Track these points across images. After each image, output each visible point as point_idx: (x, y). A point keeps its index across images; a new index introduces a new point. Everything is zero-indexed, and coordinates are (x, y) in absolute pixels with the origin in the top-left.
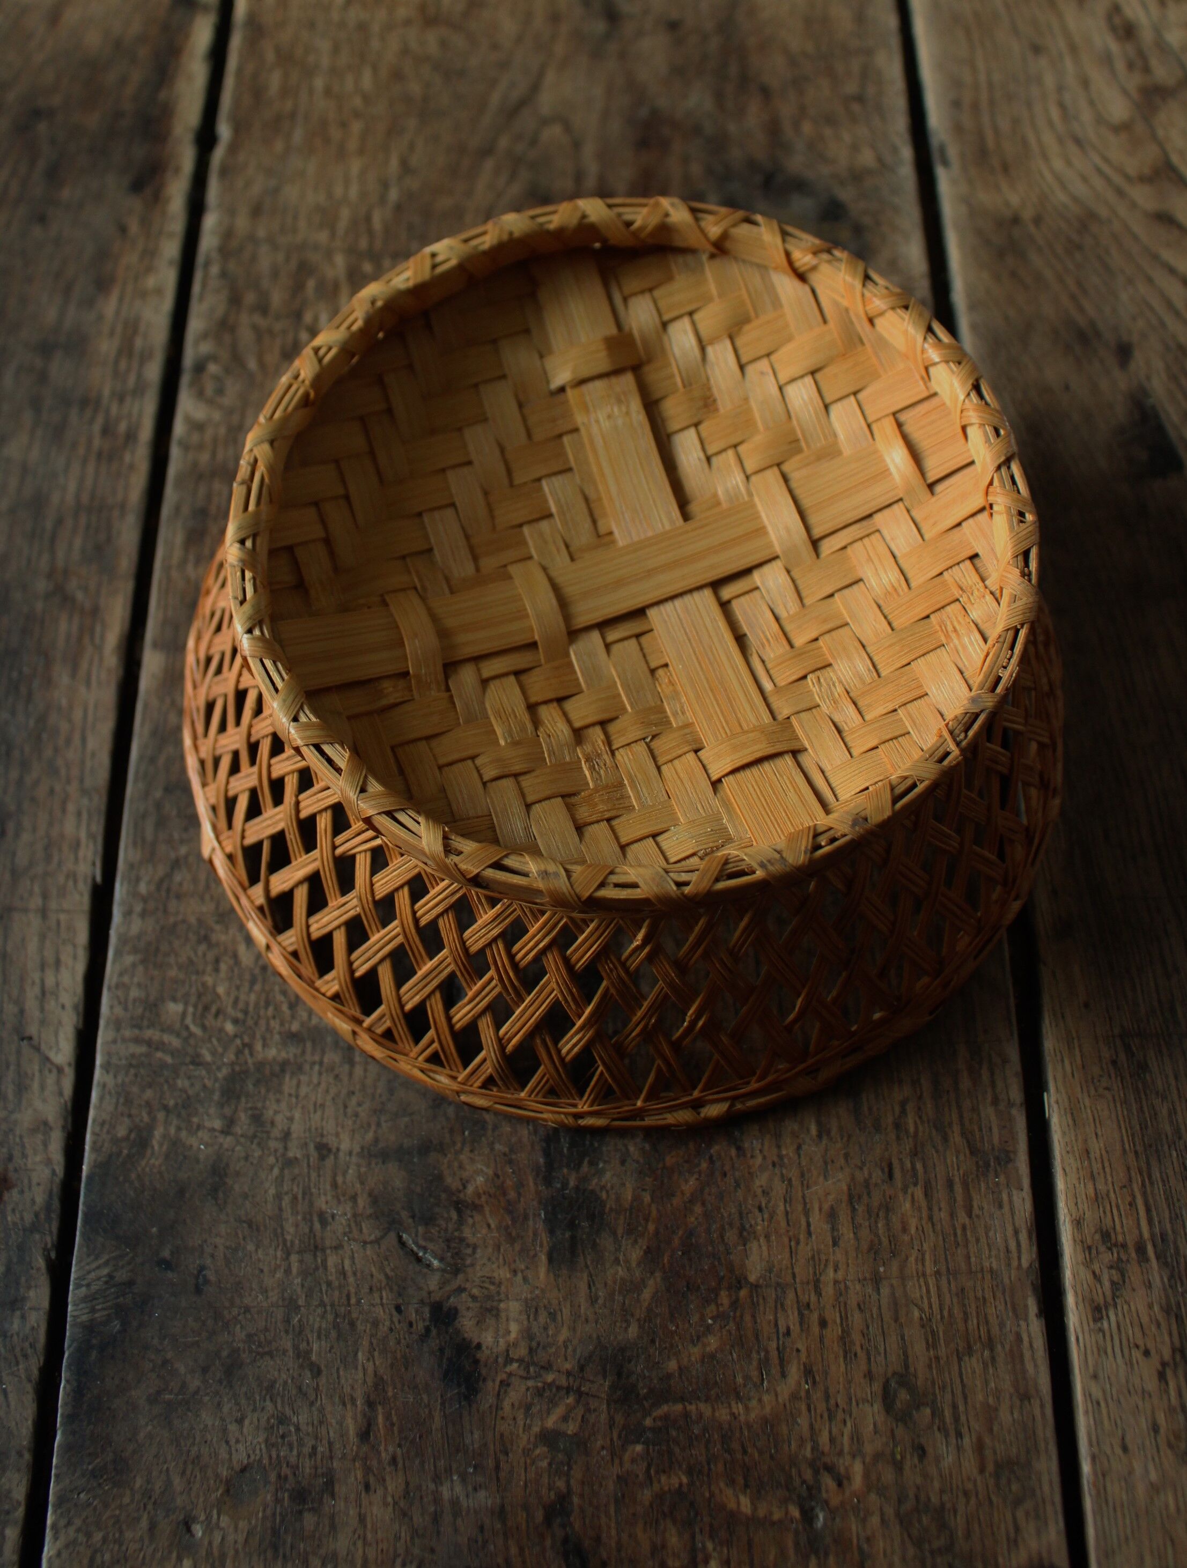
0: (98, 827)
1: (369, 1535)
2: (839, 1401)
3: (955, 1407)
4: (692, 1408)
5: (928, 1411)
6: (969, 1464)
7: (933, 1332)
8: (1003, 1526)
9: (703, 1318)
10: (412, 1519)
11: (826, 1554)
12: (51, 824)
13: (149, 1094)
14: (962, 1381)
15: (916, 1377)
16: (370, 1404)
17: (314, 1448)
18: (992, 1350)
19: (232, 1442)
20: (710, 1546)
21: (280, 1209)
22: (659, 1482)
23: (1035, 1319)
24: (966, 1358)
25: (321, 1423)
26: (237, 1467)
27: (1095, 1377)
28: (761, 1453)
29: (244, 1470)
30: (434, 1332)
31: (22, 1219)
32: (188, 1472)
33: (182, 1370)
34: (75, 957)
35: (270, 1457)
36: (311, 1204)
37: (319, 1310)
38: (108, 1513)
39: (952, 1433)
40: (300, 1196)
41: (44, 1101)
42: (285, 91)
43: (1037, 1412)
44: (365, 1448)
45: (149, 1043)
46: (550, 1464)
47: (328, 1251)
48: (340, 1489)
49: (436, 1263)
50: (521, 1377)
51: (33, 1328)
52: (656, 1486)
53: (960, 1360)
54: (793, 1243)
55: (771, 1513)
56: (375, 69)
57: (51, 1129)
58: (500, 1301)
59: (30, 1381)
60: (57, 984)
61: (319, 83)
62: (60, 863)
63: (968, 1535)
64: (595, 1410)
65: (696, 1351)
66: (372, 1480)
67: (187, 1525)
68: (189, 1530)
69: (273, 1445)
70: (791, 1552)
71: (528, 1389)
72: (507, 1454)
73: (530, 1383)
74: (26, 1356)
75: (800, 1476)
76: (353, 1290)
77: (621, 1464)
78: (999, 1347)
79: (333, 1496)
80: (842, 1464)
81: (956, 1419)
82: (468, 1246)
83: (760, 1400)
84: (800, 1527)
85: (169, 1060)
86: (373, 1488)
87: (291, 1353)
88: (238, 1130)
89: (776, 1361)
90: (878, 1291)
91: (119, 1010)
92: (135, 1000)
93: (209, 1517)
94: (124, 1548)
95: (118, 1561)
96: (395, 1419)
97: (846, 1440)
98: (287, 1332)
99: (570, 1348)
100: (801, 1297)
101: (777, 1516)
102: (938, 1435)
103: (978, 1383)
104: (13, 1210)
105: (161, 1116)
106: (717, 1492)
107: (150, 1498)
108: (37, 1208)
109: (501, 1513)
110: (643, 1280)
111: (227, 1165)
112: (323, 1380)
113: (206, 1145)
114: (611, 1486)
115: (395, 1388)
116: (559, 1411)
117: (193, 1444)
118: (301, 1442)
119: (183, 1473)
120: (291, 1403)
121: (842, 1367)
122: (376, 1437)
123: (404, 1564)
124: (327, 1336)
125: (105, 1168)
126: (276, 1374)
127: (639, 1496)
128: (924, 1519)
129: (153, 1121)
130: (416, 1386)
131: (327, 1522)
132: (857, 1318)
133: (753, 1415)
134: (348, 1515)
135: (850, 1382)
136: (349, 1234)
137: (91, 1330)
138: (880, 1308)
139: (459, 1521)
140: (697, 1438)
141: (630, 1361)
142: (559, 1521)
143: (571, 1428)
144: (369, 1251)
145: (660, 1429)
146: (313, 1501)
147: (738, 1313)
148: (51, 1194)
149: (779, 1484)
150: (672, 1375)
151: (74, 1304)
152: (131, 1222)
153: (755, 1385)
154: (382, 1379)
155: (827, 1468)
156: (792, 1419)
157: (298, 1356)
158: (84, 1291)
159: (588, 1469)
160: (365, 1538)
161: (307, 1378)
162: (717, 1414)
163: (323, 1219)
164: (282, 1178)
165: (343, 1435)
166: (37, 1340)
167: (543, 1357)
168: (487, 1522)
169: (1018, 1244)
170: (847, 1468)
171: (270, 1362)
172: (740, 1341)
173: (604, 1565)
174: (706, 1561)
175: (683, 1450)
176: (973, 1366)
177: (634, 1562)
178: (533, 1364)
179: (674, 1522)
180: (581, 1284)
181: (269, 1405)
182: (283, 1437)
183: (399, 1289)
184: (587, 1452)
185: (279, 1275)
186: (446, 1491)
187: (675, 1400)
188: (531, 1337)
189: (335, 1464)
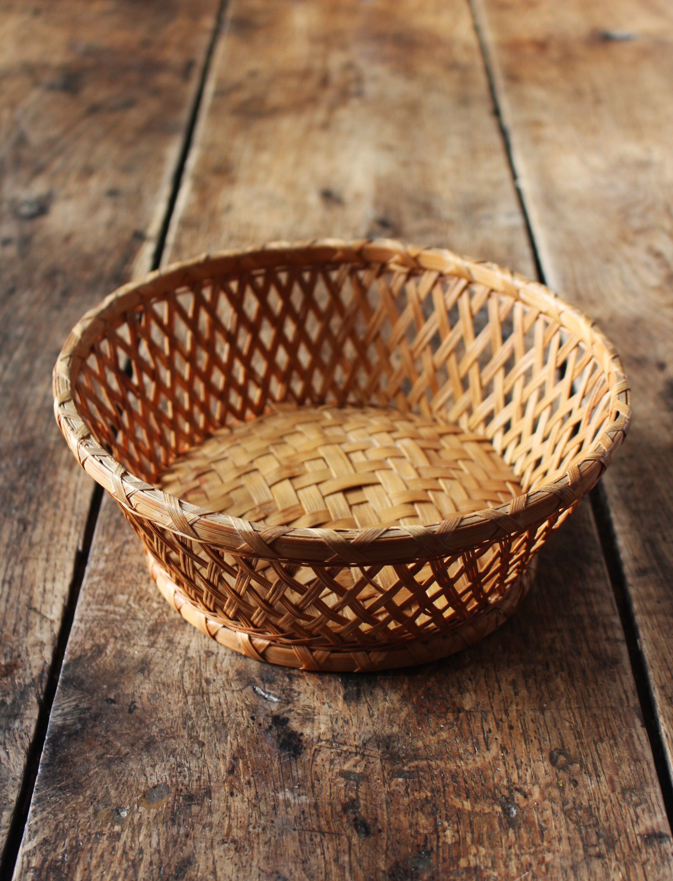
0: (82, 529)
1: (232, 815)
2: (523, 760)
3: (594, 764)
4: (433, 763)
5: (578, 765)
6: (605, 788)
7: (578, 732)
8: (628, 816)
9: (437, 724)
10: (259, 808)
11: (519, 828)
12: (54, 525)
13: (105, 631)
14: (598, 753)
15: (569, 750)
16: (235, 758)
17: (199, 778)
18: (615, 740)
19: (148, 775)
20: (446, 824)
21: (182, 677)
22: (413, 795)
23: (640, 728)
24: (600, 743)
25: (204, 767)
26: (151, 786)
28: (476, 783)
29: (155, 787)
30: (274, 728)
31: (24, 681)
32: (120, 789)
33: (119, 745)
34: (65, 577)
35: (172, 781)
36: (201, 675)
38: (68, 806)
39: (594, 775)
40: (194, 672)
41: (42, 633)
43: (645, 767)
44: (231, 777)
45: (107, 611)
46: (346, 786)
47: (211, 695)
48: (215, 795)
49: (275, 700)
50: (327, 748)
51: (27, 726)
52: (411, 797)
53: (595, 744)
54: (490, 694)
55: (484, 810)
57: (45, 644)
58: (315, 715)
59: (23, 748)
60: (53, 588)
62: (58, 541)
63: (607, 819)
64: (373, 763)
65: (434, 739)
66: (235, 791)
67: (118, 811)
68: (119, 814)
69: (173, 776)
70: (497, 826)
71: (332, 753)
72: (319, 781)
73: (333, 750)
74: (21, 738)
75: (501, 793)
76: (225, 711)
77: (390, 787)
78: (619, 739)
79: (210, 798)
80: (526, 788)
81: (596, 769)
82: (295, 692)
83: (474, 760)
84: (502, 816)
85: (118, 618)
86: (235, 794)
87: (186, 737)
88: (158, 646)
89: (484, 744)
90: (543, 714)
91: (89, 598)
92: (99, 595)
93: (132, 808)
94: (78, 821)
95: (73, 827)
96: (249, 765)
97: (528, 778)
98: (184, 728)
99: (357, 736)
100: (497, 716)
101: (487, 811)
102: (584, 775)
103: (608, 754)
104: (19, 678)
105: (112, 640)
106: (449, 800)
107: (95, 799)
108: (34, 677)
109: (316, 806)
110: (401, 708)
111: (151, 660)
112: (205, 749)
113: (139, 652)
114: (384, 796)
115: (250, 751)
116: (351, 762)
117: (123, 776)
118: (191, 775)
119: (117, 789)
120: (185, 758)
121: (524, 746)
122: (238, 772)
123: (254, 828)
124: (209, 729)
125: (76, 661)
126: (177, 746)
127: (401, 801)
128: (579, 812)
129: (107, 642)
130: (263, 751)
131: (206, 809)
132: (531, 725)
133: (470, 767)
134: (220, 806)
135: (529, 753)
136: (223, 687)
137: (63, 728)
138: (545, 721)
139: (289, 809)
140: (436, 776)
141: (394, 742)
142: (351, 811)
143: (358, 770)
144: (235, 694)
145: (413, 772)
146: (198, 800)
147: (459, 723)
148: (43, 671)
149: (488, 797)
150: (420, 748)
151: (53, 717)
152: (91, 683)
153: (471, 754)
154: (242, 748)
155: (517, 790)
156: (494, 768)
157: (191, 738)
158: (59, 712)
159: (369, 788)
160: (230, 816)
161: (196, 747)
162: (448, 766)
163: (208, 681)
164: (183, 665)
165: (217, 772)
166: (30, 732)
167: (341, 739)
168: (307, 810)
169: (627, 697)
170: (529, 790)
171: (173, 741)
172: (461, 734)
173: (380, 831)
174: (444, 830)
175: (428, 781)
176: (604, 747)
177: (398, 830)
178: (335, 742)
179: (423, 813)
180: (364, 709)
181: (172, 759)
182: (180, 772)
183: (253, 710)
184: (368, 780)
185: (181, 704)
186: (281, 796)
187: (422, 759)
188: (333, 731)
189: (212, 784)
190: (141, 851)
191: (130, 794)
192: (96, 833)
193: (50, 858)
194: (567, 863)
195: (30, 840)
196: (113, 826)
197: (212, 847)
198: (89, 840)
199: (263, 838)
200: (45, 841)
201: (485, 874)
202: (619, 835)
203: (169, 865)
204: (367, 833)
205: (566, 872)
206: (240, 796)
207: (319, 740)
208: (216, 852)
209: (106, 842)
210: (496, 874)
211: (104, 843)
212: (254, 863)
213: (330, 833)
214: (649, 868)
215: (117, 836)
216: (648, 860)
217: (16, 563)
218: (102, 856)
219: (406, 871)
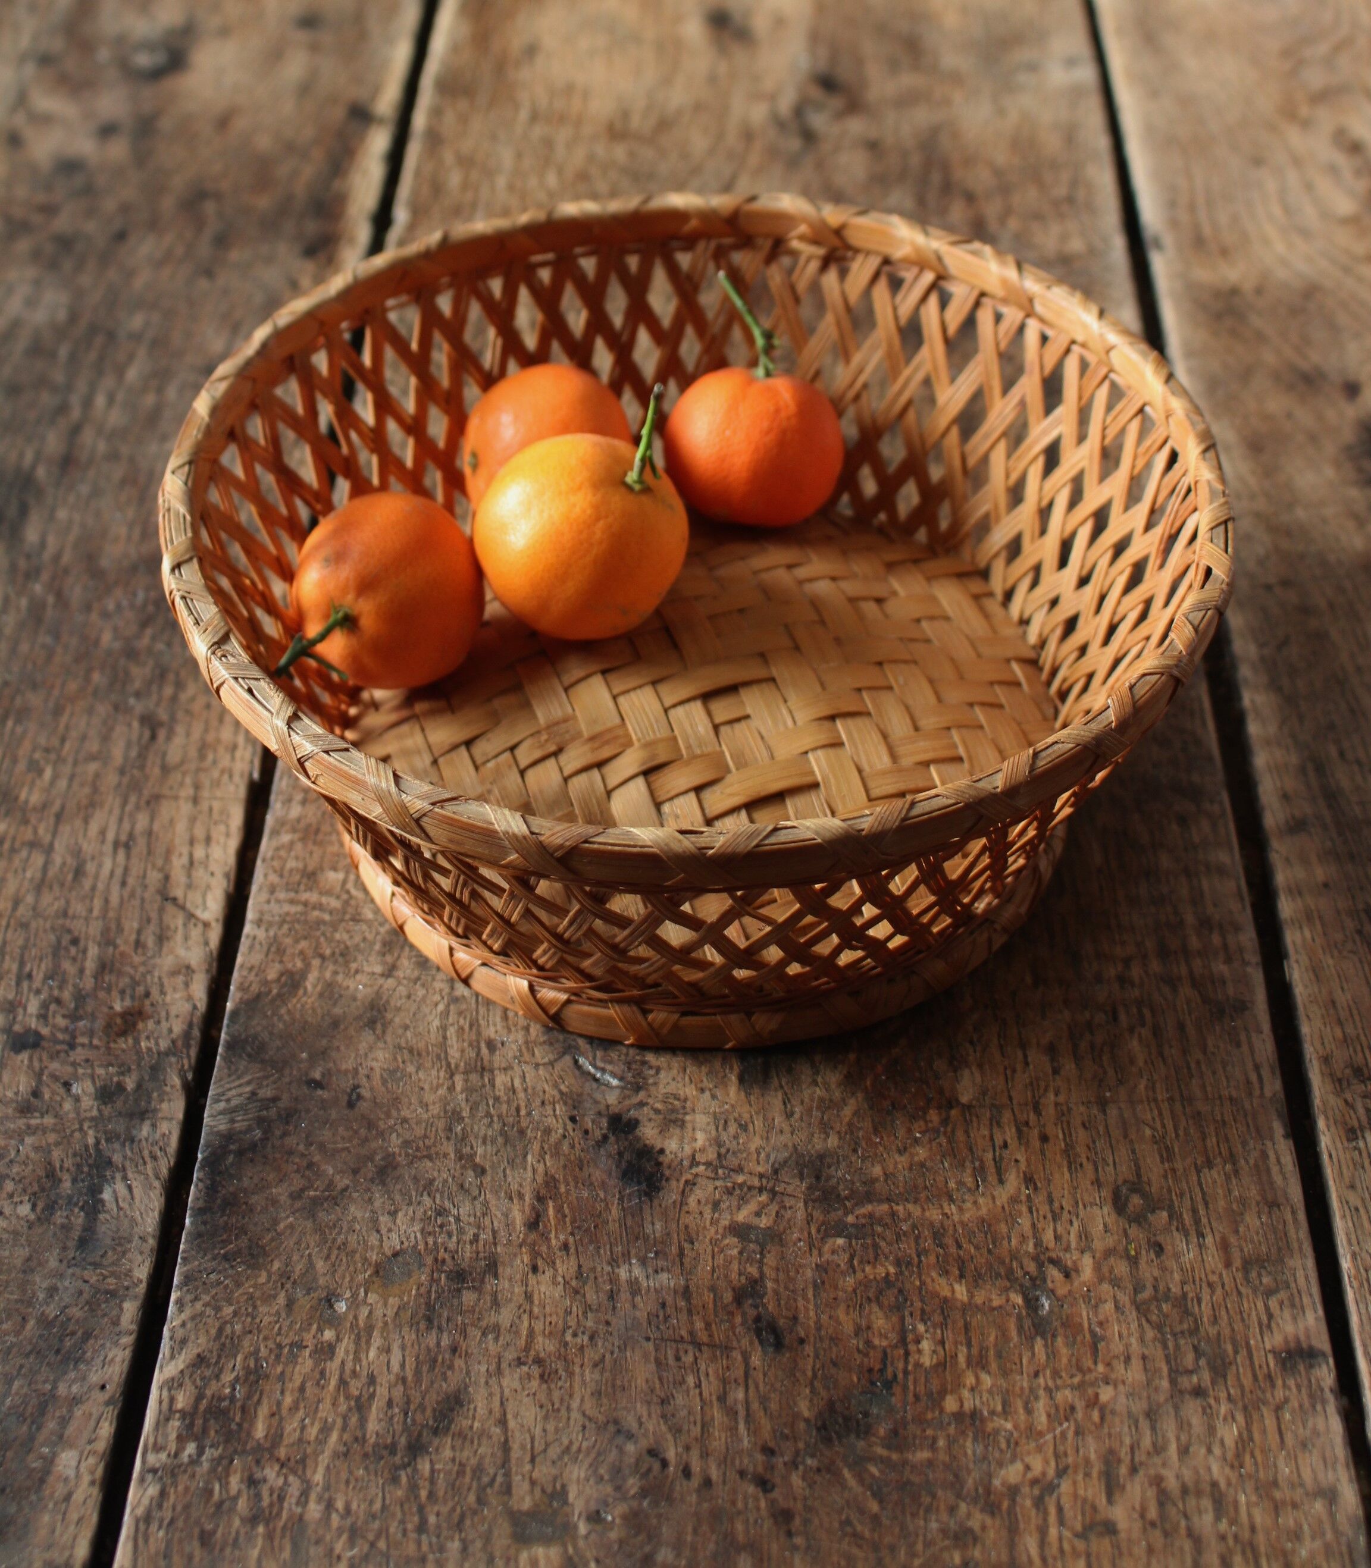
1: (536, 1310)
2: (1064, 1204)
3: (1194, 1211)
4: (900, 1209)
5: (1165, 1214)
6: (1213, 1259)
7: (1167, 1148)
8: (1254, 1313)
9: (909, 1131)
10: (584, 1296)
11: (1054, 1336)
12: (206, 730)
13: (303, 944)
14: (1202, 1190)
15: (1149, 1184)
16: (540, 1199)
17: (476, 1237)
18: (1234, 1164)
19: (384, 1231)
20: (921, 1328)
21: (445, 1038)
22: (864, 1271)
23: (1282, 1140)
24: (1206, 1170)
25: (484, 1215)
26: (389, 1253)
27: (1352, 1187)
28: (977, 1248)
29: (396, 1255)
30: (612, 1139)
31: (157, 1044)
32: (333, 1257)
33: (331, 1171)
34: (228, 835)
35: (426, 1243)
36: (479, 1033)
37: (486, 1121)
38: (240, 1291)
39: (1193, 1233)
40: (467, 1027)
41: (188, 949)
42: (465, 186)
43: (1289, 1217)
44: (533, 1236)
45: (305, 904)
46: (741, 1253)
47: (496, 1072)
48: (505, 1271)
49: (615, 1082)
50: (708, 1178)
51: (164, 1135)
52: (860, 1275)
53: (1198, 1172)
54: (1008, 1072)
55: (990, 1300)
56: (560, 172)
57: (193, 971)
58: (686, 1114)
59: (158, 1178)
60: (207, 856)
61: (501, 181)
62: (215, 762)
63: (1215, 1320)
64: (791, 1207)
65: (903, 1160)
66: (540, 1262)
67: (329, 1301)
68: (331, 1306)
69: (430, 1233)
70: (1014, 1334)
71: (716, 1188)
72: (692, 1243)
73: (718, 1183)
74: (154, 1158)
75: (1022, 1267)
76: (523, 1104)
77: (820, 1255)
78: (1242, 1162)
79: (496, 1277)
80: (1068, 1259)
81: (1197, 1222)
82: (651, 1067)
83: (975, 1203)
84: (1024, 1313)
85: (327, 917)
86: (541, 1270)
87: (452, 1156)
88: (400, 974)
89: (993, 1170)
90: (1104, 1112)
91: (274, 878)
92: (291, 870)
93: (354, 1296)
94: (258, 1320)
95: (250, 1332)
96: (567, 1211)
97: (1073, 1238)
98: (448, 1139)
99: (763, 1155)
100: (1019, 1116)
101: (996, 1303)
102: (1175, 1233)
103: (1220, 1191)
104: (148, 1038)
105: (316, 962)
106: (928, 1281)
107: (289, 1278)
108: (174, 1036)
109: (686, 1293)
110: (844, 1100)
111: (388, 1001)
112: (487, 1179)
113: (365, 986)
114: (809, 1273)
115: (568, 1184)
116: (752, 1207)
117: (339, 1233)
118: (461, 1231)
119: (328, 1257)
120: (450, 1198)
121: (1067, 1175)
122: (545, 1226)
123: (575, 1335)
124: (493, 1141)
125: (252, 1004)
126: (436, 1174)
127: (841, 1283)
128: (1164, 1306)
129: (308, 966)
130: (591, 1184)
131: (488, 1298)
132: (1081, 1136)
133: (967, 1216)
134: (512, 1293)
135: (1075, 1188)
136: (519, 1057)
137: (229, 1137)
138: (1107, 1126)
139: (638, 1299)
140: (905, 1234)
141: (829, 1167)
142: (750, 1301)
143: (764, 1222)
144: (542, 1071)
145: (864, 1225)
146: (473, 1280)
147: (949, 1129)
148: (190, 1025)
149: (998, 1275)
150: (877, 1180)
151: (211, 1116)
152: (278, 1049)
153: (969, 1190)
154: (553, 1178)
155: (1053, 1261)
156: (1011, 1220)
157: (461, 1158)
158: (222, 1105)
159: (783, 1258)
160: (531, 1312)
161: (470, 1177)
162: (927, 1214)
163: (491, 1045)
164: (446, 1014)
165: (509, 1225)
166: (168, 1144)
167: (733, 1161)
168: (669, 1300)
169: (1260, 1078)
170: (1074, 1262)
171: (429, 1164)
172: (952, 1152)
173: (802, 1341)
174: (918, 1341)
175: (890, 1244)
176: (1213, 1176)
177: (835, 1340)
178: (722, 1167)
179: (881, 1307)
180: (776, 1101)
181: (426, 1200)
182: (441, 1226)
183: (574, 1103)
184: (782, 1243)
185: (442, 1091)
186: (623, 1273)
187: (880, 1201)
188: (719, 1144)
189: (499, 1249)
190: (372, 1380)
191: (352, 1268)
192: (291, 1345)
193: (208, 1393)
194: (1139, 1407)
195: (172, 1357)
196: (320, 1330)
197: (499, 1371)
198: (278, 1357)
199: (590, 1355)
200: (200, 1360)
201: (990, 1426)
202: (1236, 1352)
203: (422, 1407)
204: (779, 1345)
205: (1137, 1422)
206: (549, 1273)
207: (694, 1163)
208: (505, 1382)
209: (309, 1363)
210: (1009, 1426)
211: (306, 1363)
212: (575, 1404)
213: (712, 1346)
214: (1288, 1416)
215: (326, 1351)
216: (1286, 1400)
217: (138, 808)
218: (302, 1389)
219: (846, 1419)
